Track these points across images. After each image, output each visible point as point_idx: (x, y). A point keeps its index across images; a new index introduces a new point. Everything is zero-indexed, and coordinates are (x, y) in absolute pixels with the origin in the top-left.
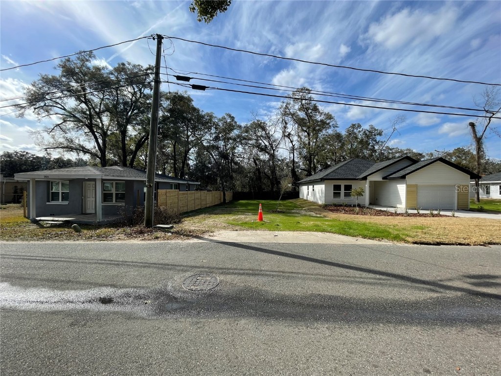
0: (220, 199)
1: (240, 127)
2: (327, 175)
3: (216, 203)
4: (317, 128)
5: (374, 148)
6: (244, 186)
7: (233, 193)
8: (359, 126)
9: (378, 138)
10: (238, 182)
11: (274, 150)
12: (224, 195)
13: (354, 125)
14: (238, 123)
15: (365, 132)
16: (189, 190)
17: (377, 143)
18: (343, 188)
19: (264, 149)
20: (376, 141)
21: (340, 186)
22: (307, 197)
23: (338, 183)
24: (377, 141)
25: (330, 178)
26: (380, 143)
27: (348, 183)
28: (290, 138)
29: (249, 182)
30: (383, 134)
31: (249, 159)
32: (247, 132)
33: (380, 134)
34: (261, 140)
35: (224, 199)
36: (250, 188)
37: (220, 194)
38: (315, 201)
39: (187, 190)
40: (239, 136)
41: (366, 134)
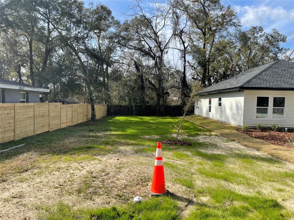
0: (87, 115)
1: (117, 23)
2: (248, 82)
3: (80, 121)
4: (214, 28)
5: (277, 56)
6: (122, 98)
7: (108, 106)
8: (261, 29)
9: (281, 45)
10: (115, 93)
11: (162, 51)
12: (93, 109)
13: (255, 28)
14: (115, 19)
15: (267, 37)
16: (27, 102)
17: (280, 50)
18: (271, 102)
19: (148, 53)
20: (278, 48)
21: (267, 99)
22: (207, 114)
23: (263, 94)
24: (281, 48)
25: (254, 86)
26: (283, 51)
27: (279, 94)
28: (182, 37)
29: (129, 92)
30: (287, 39)
31: (129, 65)
32: (126, 29)
33: (284, 40)
34: (144, 40)
35: (93, 115)
36: (130, 100)
37: (87, 108)
38: (223, 119)
39: (23, 102)
40: (117, 36)
41: (268, 39)
